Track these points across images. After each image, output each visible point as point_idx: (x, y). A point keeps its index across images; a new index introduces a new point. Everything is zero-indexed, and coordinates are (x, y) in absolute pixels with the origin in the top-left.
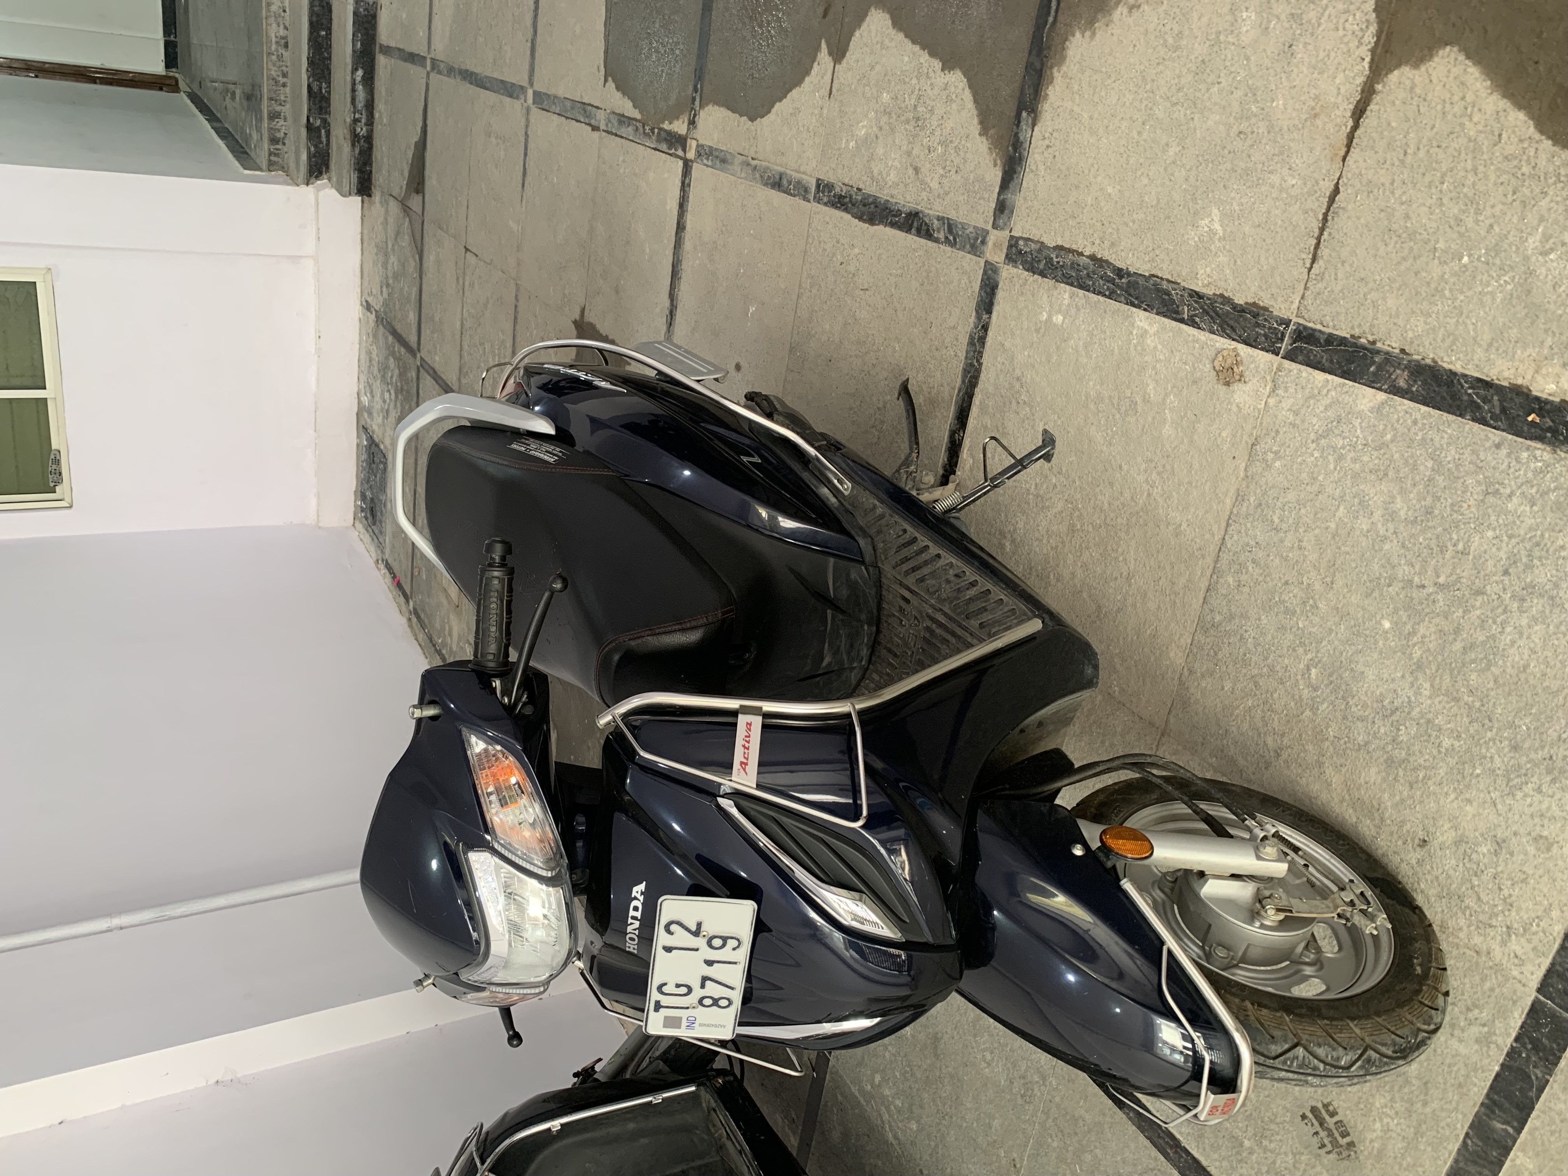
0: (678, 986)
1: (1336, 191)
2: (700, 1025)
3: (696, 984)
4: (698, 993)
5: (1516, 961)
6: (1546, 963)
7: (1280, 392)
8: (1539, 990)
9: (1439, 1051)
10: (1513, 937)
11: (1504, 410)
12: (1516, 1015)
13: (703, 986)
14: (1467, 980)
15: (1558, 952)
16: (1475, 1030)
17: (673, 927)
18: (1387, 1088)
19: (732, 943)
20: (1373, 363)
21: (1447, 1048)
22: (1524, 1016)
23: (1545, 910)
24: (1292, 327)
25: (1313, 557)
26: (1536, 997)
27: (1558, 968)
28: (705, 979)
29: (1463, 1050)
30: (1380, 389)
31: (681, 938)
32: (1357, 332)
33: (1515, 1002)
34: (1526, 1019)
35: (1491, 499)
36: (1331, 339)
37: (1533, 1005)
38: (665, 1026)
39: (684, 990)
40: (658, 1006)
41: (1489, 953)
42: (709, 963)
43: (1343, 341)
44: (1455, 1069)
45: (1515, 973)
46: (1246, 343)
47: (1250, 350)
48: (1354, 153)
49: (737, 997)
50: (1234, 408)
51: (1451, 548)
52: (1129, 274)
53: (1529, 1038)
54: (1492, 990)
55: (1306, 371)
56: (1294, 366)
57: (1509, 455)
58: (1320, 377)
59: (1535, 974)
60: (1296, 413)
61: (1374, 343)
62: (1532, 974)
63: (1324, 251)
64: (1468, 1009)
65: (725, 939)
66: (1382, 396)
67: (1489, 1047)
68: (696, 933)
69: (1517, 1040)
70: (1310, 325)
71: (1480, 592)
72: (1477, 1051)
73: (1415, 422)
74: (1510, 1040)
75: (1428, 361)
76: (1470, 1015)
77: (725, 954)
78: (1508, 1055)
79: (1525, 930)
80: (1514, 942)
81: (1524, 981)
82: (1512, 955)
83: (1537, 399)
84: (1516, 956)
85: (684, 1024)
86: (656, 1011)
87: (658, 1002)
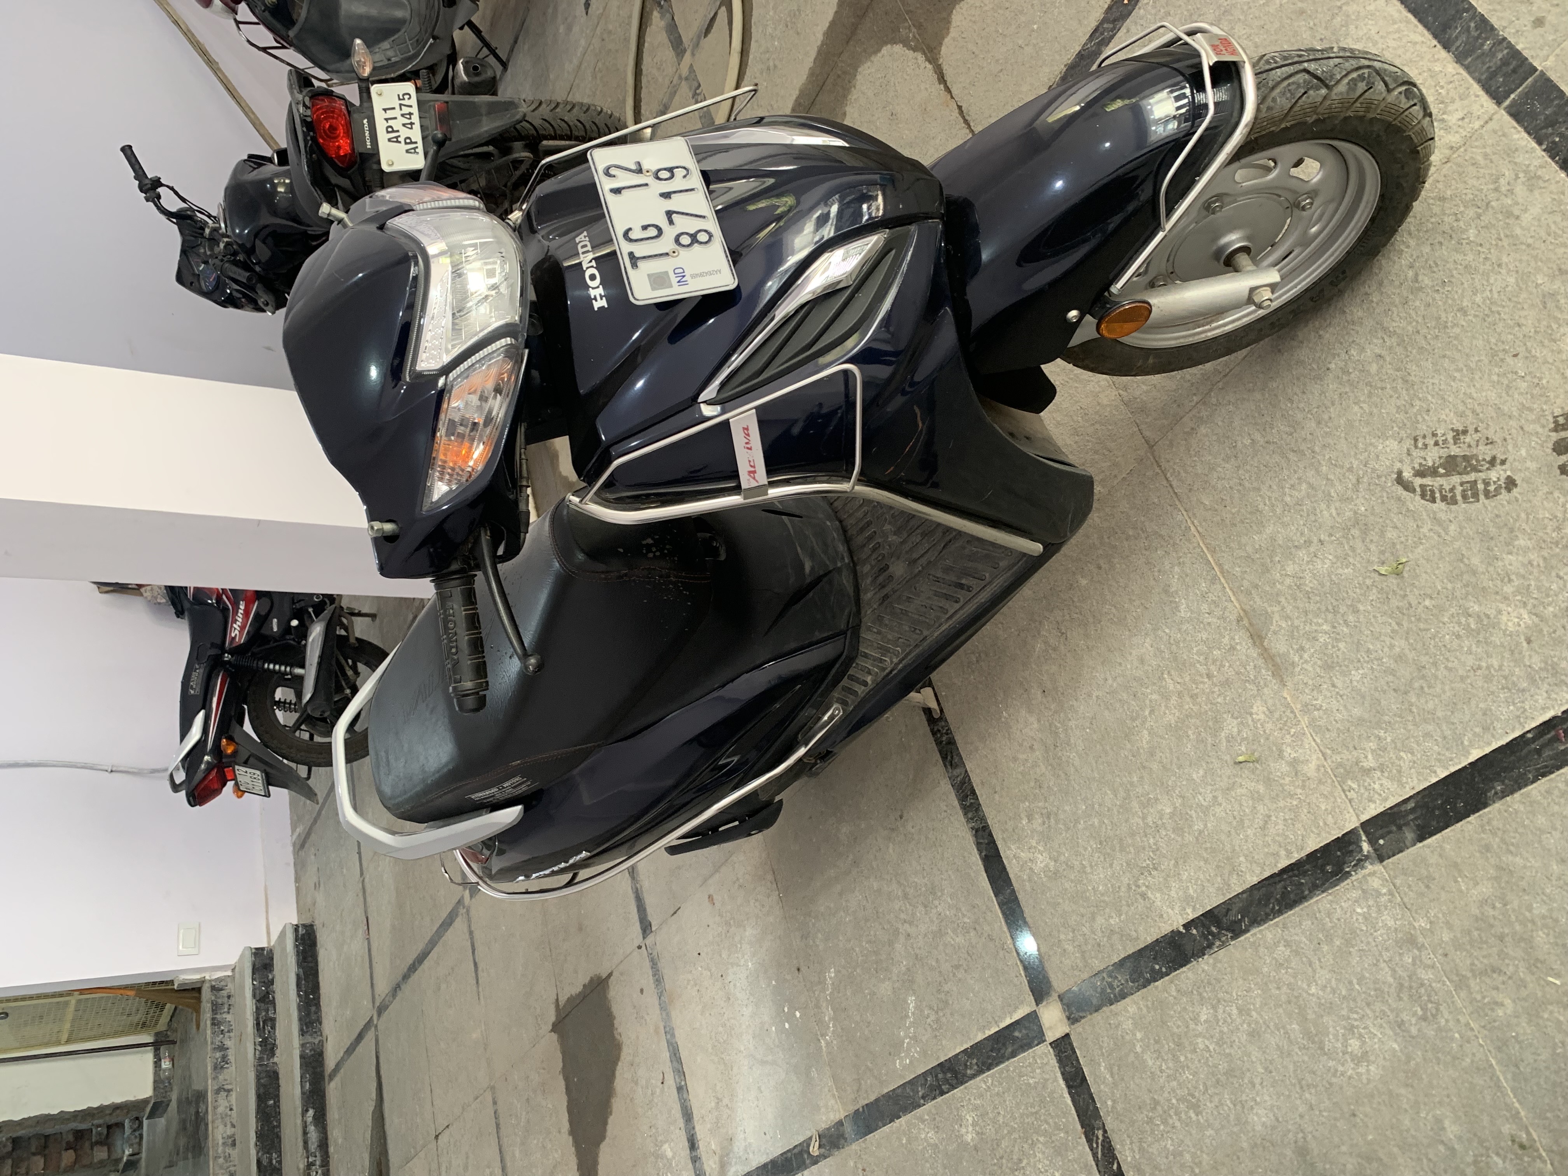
0: (645, 228)
1: (960, 107)
2: (693, 276)
3: (663, 222)
4: (670, 233)
5: (1466, 120)
6: (1476, 88)
8: (1499, 103)
9: (1530, 241)
10: (1445, 116)
11: (1113, 22)
12: (1516, 136)
13: (671, 222)
14: (1470, 182)
15: (1470, 73)
16: (1520, 190)
17: (613, 171)
18: (1555, 326)
19: (679, 173)
21: (1529, 230)
22: (1519, 128)
23: (1431, 77)
26: (1505, 109)
27: (1484, 77)
28: (669, 214)
29: (1535, 210)
31: (623, 179)
33: (1504, 135)
34: (1522, 126)
37: (1512, 115)
38: (653, 289)
39: (653, 232)
40: (635, 260)
41: (1452, 148)
42: (666, 195)
44: (1553, 227)
45: (1477, 124)
48: (955, 92)
49: (713, 226)
53: (1542, 129)
54: (1486, 156)
57: (1136, 24)
59: (1484, 103)
62: (1482, 106)
64: (1496, 190)
65: (671, 170)
67: (1540, 177)
68: (639, 171)
69: (1540, 143)
72: (1541, 194)
74: (1539, 151)
75: (1064, 71)
76: (1503, 189)
77: (678, 184)
78: (1553, 158)
79: (1442, 102)
80: (1449, 118)
81: (1486, 117)
82: (1460, 123)
84: (1463, 119)
85: (674, 280)
86: (634, 265)
87: (631, 255)
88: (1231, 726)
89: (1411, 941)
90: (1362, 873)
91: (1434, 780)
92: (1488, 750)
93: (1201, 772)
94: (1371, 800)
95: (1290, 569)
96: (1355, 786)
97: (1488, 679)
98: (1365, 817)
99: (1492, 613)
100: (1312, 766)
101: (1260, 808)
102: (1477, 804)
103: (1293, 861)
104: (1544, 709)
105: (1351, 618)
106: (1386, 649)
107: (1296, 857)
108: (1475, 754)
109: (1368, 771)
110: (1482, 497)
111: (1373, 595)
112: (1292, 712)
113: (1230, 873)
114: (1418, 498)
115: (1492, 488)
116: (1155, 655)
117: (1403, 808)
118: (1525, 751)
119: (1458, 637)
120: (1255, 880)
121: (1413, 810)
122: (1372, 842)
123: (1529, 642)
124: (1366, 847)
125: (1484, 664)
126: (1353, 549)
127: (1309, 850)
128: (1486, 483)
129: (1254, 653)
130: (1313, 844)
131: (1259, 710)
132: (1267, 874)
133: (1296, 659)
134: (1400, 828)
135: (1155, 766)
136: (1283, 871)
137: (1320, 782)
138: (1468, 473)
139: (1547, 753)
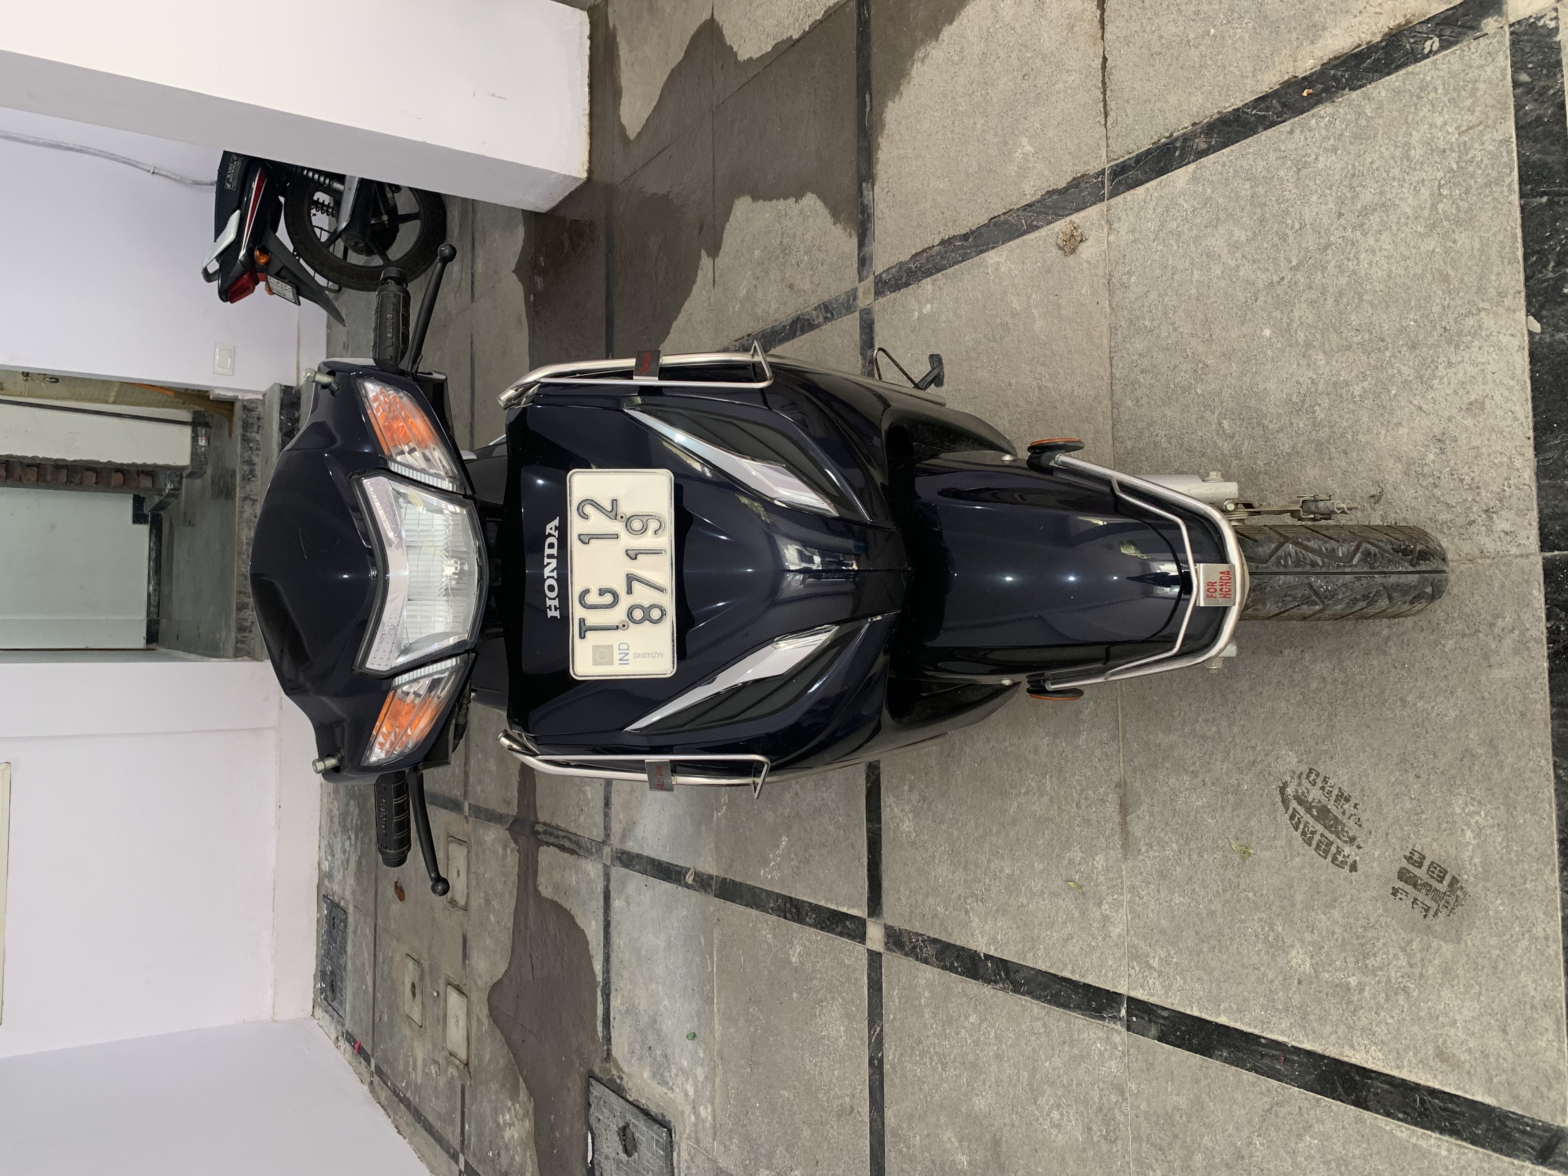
0: (602, 592)
1: (1105, 59)
2: (637, 656)
3: (620, 587)
4: (625, 602)
5: (1509, 538)
6: (1534, 515)
7: (1116, 225)
8: (1542, 549)
9: (1486, 695)
10: (1495, 516)
11: (1284, 105)
12: (1535, 593)
13: (630, 591)
14: (1476, 597)
15: (1539, 496)
16: (1508, 642)
17: (589, 509)
18: (1458, 782)
19: (653, 524)
20: (1176, 149)
21: (1492, 685)
22: (1542, 588)
23: (1509, 467)
24: (1107, 172)
25: (1186, 329)
26: (1544, 558)
27: (1546, 511)
28: (631, 579)
29: (1506, 673)
30: (1189, 163)
31: (597, 522)
32: (1156, 139)
33: (1527, 582)
34: (1546, 588)
35: (1304, 172)
36: (1138, 159)
37: (1545, 570)
38: (595, 663)
39: (608, 599)
40: (584, 630)
41: (1482, 552)
42: (633, 555)
43: (1148, 152)
44: (1510, 701)
45: (1514, 551)
46: (1077, 210)
47: (1082, 214)
48: (1109, 28)
49: (668, 601)
50: (1085, 265)
51: (1290, 233)
52: (972, 232)
53: (1557, 606)
54: (1503, 586)
55: (1129, 195)
56: (1118, 198)
57: (1302, 131)
58: (1140, 190)
59: (1531, 538)
60: (1133, 232)
61: (1171, 135)
62: (1528, 538)
63: (1112, 104)
64: (1492, 625)
65: (644, 519)
66: (1191, 167)
67: (1528, 648)
68: (613, 514)
69: (1548, 620)
70: (1122, 160)
71: (1327, 247)
72: (1520, 663)
73: (1224, 165)
74: (1543, 625)
75: (1216, 116)
76: (1497, 630)
77: (648, 540)
78: (1550, 641)
79: (1501, 501)
80: (1497, 522)
81: (1524, 551)
82: (1502, 535)
83: (1304, 78)
84: (1507, 533)
85: (617, 656)
86: (582, 636)
87: (582, 621)
88: (1076, 854)
89: (1121, 1091)
90: (1112, 1025)
91: (1188, 1012)
92: (1232, 1024)
93: (1041, 867)
94: (1142, 987)
95: (1172, 781)
96: (1137, 969)
97: (1260, 981)
98: (1133, 994)
99: (1289, 942)
100: (1118, 930)
101: (1069, 926)
102: (1205, 1050)
103: (1074, 978)
104: (1283, 1033)
105: (1195, 856)
106: (1206, 900)
107: (1076, 977)
108: (1223, 1020)
109: (1151, 967)
110: (1330, 858)
111: (1219, 855)
112: (1122, 883)
113: (1030, 950)
114: (1287, 816)
115: (1340, 858)
116: (1047, 755)
117: (1159, 1011)
118: (1254, 1047)
119: (1257, 936)
120: (1043, 968)
121: (1164, 1018)
122: (1128, 1013)
123: (1299, 983)
124: (1123, 1012)
125: (1262, 969)
126: (1222, 807)
127: (1087, 981)
128: (1339, 851)
129: (1117, 819)
130: (1091, 980)
131: (1100, 861)
132: (1052, 971)
133: (1143, 850)
134: (1150, 1021)
135: (1012, 833)
136: (1064, 979)
137: (1116, 945)
138: (1331, 832)
139: (1268, 1061)
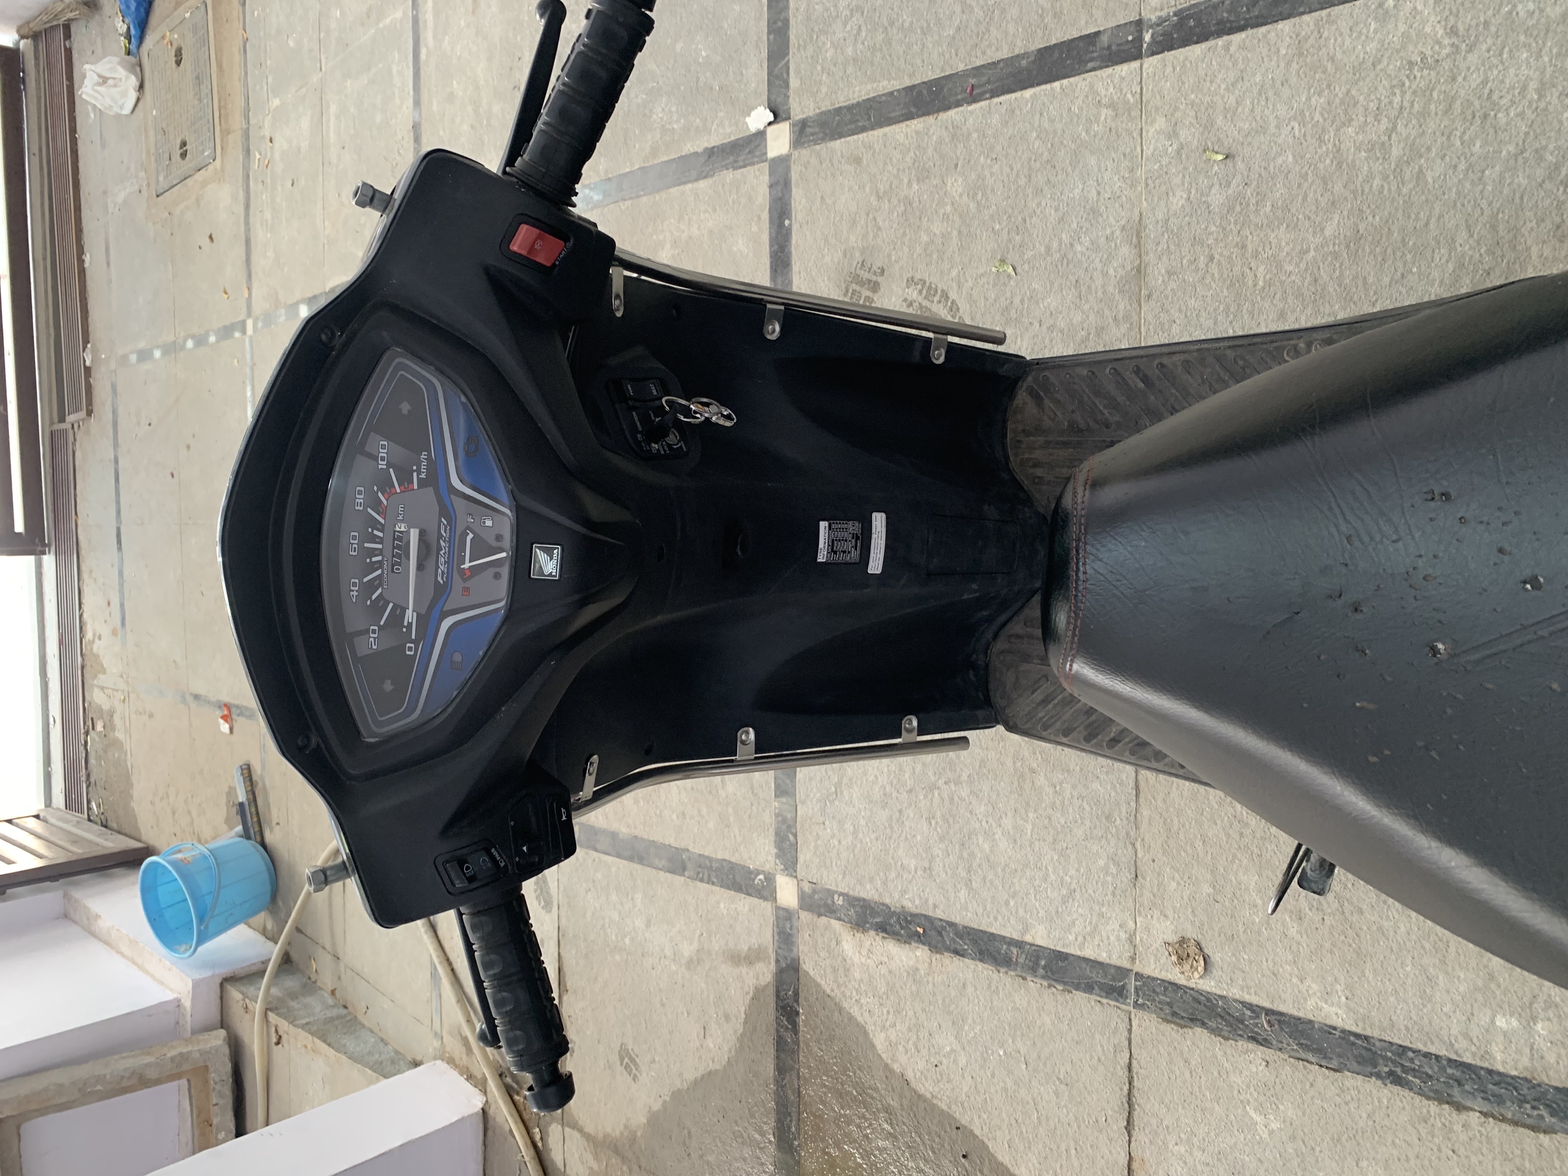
7: (1123, 936)
11: (940, 934)
20: (1044, 968)
24: (1131, 1001)
25: (1041, 780)
30: (1032, 945)
32: (1068, 996)
35: (927, 865)
36: (1089, 988)
43: (1077, 987)
46: (1176, 987)
47: (1170, 977)
50: (1170, 913)
51: (939, 820)
55: (1103, 957)
56: (1118, 963)
57: (927, 901)
58: (1089, 952)
60: (1101, 915)
61: (1050, 986)
63: (1123, 1074)
66: (1028, 938)
70: (1112, 1003)
73: (996, 919)
75: (1002, 970)
83: (924, 944)
88: (1217, 198)
90: (1163, 14)
91: (1065, 82)
92: (1018, 94)
93: (1280, 161)
94: (1123, 79)
95: (1078, 318)
96: (1129, 96)
97: (992, 148)
98: (1135, 64)
99: (965, 197)
100: (1157, 126)
101: (1232, 100)
102: (1044, 53)
103: (1226, 38)
105: (1055, 245)
106: (1043, 204)
107: (1221, 42)
108: (1028, 93)
109: (1112, 105)
110: (928, 284)
111: (1029, 254)
112: (1147, 185)
113: (1307, 38)
114: (961, 311)
115: (919, 287)
116: (1260, 312)
117: (1098, 64)
118: (996, 85)
119: (993, 190)
120: (1280, 25)
121: (1092, 60)
122: (1139, 39)
123: (956, 165)
124: (1147, 37)
125: (989, 161)
126: (1022, 301)
127: (1204, 45)
128: (920, 292)
129: (1151, 258)
130: (1196, 51)
131: (1178, 201)
132: (1263, 29)
133: (1118, 232)
134: (1109, 47)
135: (1338, 188)
136: (1242, 29)
137: (1157, 109)
138: (926, 307)
139: (984, 79)
